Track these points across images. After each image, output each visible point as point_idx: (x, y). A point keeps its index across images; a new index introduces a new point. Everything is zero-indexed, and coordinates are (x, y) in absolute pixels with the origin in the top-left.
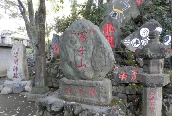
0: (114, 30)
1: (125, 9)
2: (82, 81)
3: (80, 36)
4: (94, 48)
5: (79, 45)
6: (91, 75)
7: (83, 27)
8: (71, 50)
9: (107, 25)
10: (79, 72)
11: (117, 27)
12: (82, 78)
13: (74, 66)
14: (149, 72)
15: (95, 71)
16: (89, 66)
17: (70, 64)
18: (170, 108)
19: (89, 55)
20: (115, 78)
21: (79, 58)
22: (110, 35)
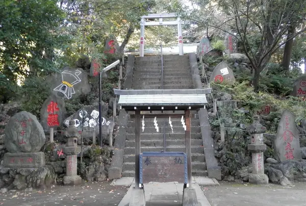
0: (58, 109)
1: (75, 83)
2: (23, 153)
3: (22, 123)
4: (32, 131)
5: (21, 129)
6: (29, 149)
7: (25, 117)
8: (15, 132)
9: (51, 103)
10: (20, 148)
11: (61, 106)
12: (22, 152)
13: (17, 143)
14: (68, 146)
15: (32, 146)
16: (28, 143)
17: (14, 142)
18: (89, 172)
19: (28, 136)
20: (54, 154)
21: (21, 138)
22: (55, 113)
